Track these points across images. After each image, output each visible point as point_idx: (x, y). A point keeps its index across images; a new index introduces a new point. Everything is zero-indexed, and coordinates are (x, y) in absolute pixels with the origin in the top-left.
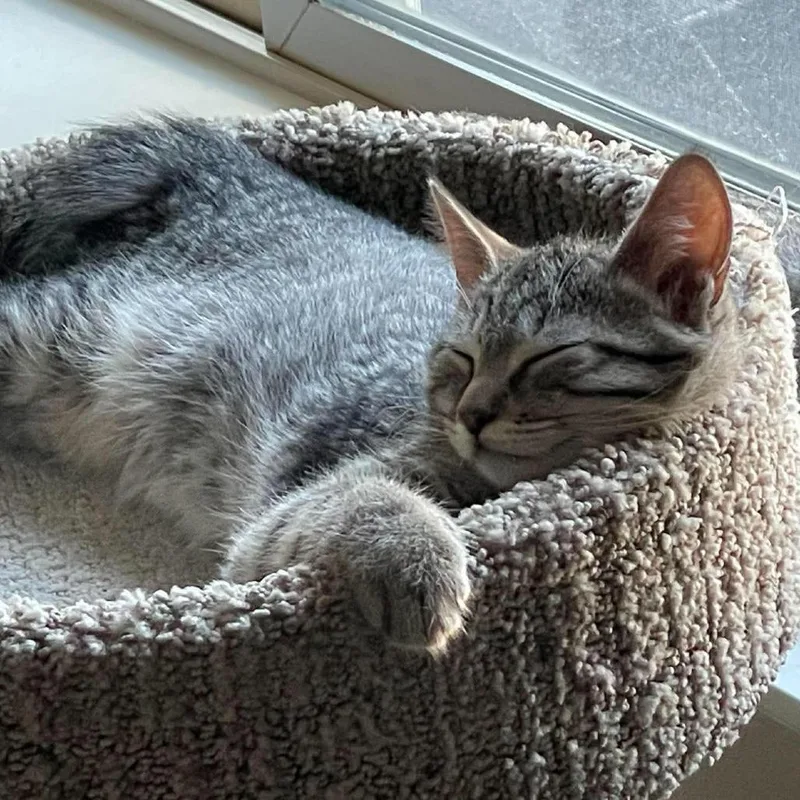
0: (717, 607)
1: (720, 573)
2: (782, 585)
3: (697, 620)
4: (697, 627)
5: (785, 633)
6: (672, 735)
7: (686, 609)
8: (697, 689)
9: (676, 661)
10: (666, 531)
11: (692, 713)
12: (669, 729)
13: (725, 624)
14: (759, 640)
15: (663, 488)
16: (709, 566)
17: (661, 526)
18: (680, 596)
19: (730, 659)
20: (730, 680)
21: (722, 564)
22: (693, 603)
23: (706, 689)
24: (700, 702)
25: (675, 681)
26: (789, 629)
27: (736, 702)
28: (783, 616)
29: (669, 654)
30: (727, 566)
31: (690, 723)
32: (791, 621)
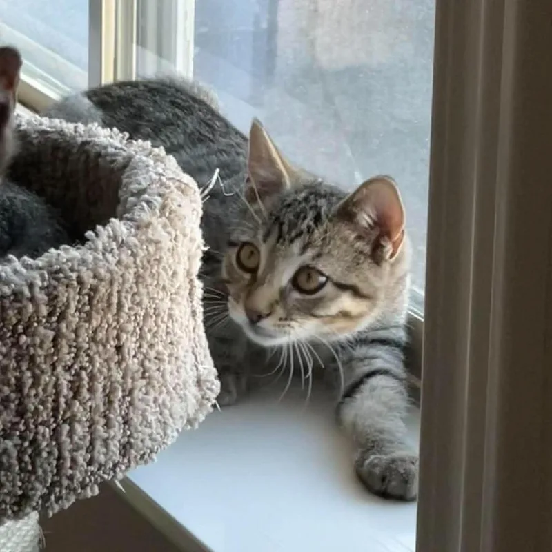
0: (62, 400)
1: (69, 378)
2: (131, 408)
3: (43, 403)
4: (41, 408)
5: (129, 442)
6: (11, 478)
7: (33, 392)
8: (37, 453)
9: (22, 427)
10: (25, 333)
11: (30, 467)
12: (9, 474)
13: (68, 414)
14: (100, 436)
15: (25, 302)
16: (59, 369)
17: (20, 328)
18: (30, 381)
19: (68, 440)
20: (67, 455)
21: (73, 372)
22: (40, 390)
23: (45, 455)
24: (38, 463)
25: (19, 442)
26: (132, 440)
27: (70, 472)
28: (129, 429)
29: (17, 419)
30: (77, 375)
31: (28, 475)
32: (135, 435)
